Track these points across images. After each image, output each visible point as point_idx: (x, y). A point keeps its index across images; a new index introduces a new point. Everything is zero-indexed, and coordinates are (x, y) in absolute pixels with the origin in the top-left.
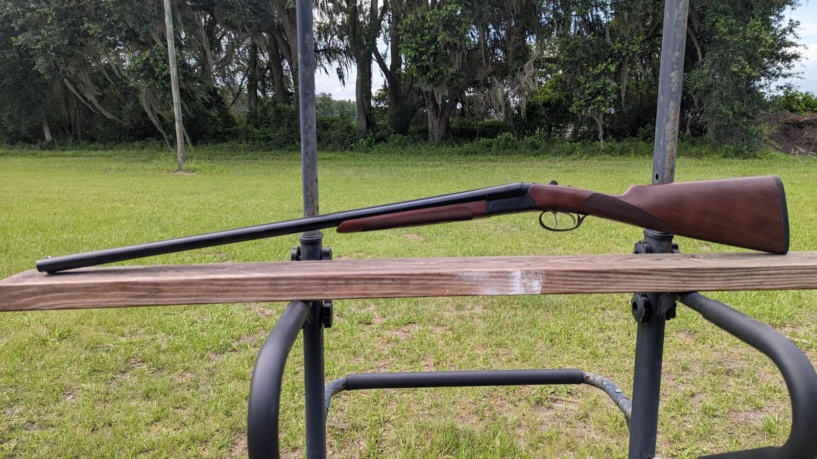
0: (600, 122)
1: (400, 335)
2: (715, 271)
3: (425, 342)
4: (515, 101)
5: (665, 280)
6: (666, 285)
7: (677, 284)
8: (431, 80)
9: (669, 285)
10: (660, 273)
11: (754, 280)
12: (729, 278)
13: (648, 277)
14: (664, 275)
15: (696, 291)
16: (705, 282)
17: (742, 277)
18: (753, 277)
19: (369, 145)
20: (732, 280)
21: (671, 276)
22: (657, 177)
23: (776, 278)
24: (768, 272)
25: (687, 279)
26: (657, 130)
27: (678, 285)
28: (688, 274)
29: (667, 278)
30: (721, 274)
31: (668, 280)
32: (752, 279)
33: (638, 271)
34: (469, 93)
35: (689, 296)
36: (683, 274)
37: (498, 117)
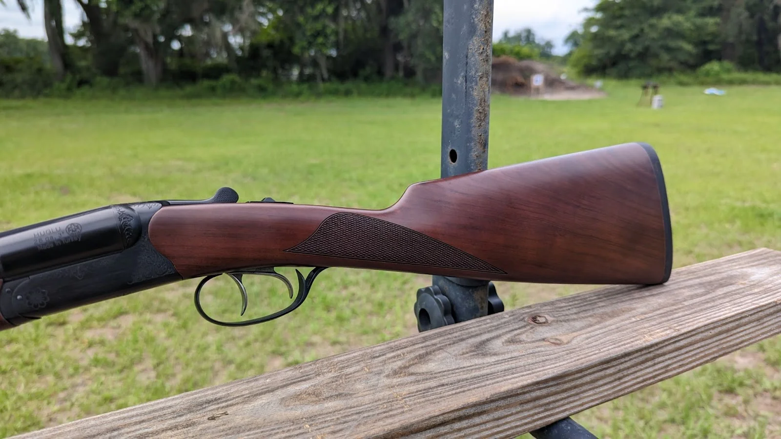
0: (323, 63)
1: (108, 334)
2: (599, 368)
3: (140, 338)
4: (236, 41)
5: (512, 414)
6: (513, 424)
7: (533, 415)
8: (137, 16)
9: (518, 423)
10: (501, 403)
11: (657, 367)
12: (620, 375)
13: (477, 420)
14: (508, 406)
15: (567, 418)
16: (582, 395)
17: (640, 367)
18: (657, 360)
19: (69, 89)
20: (625, 376)
21: (522, 403)
22: (453, 156)
23: (687, 353)
24: (678, 345)
25: (552, 399)
26: (446, 55)
27: (536, 417)
28: (553, 389)
29: (514, 410)
30: (609, 372)
31: (517, 413)
32: (655, 364)
33: (457, 414)
34: (187, 31)
35: (555, 431)
36: (544, 392)
37: (218, 57)
